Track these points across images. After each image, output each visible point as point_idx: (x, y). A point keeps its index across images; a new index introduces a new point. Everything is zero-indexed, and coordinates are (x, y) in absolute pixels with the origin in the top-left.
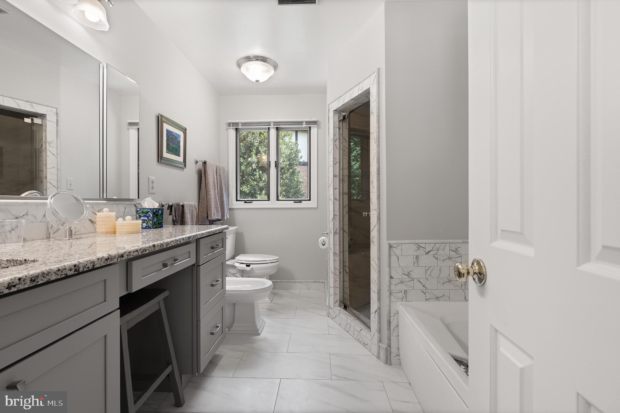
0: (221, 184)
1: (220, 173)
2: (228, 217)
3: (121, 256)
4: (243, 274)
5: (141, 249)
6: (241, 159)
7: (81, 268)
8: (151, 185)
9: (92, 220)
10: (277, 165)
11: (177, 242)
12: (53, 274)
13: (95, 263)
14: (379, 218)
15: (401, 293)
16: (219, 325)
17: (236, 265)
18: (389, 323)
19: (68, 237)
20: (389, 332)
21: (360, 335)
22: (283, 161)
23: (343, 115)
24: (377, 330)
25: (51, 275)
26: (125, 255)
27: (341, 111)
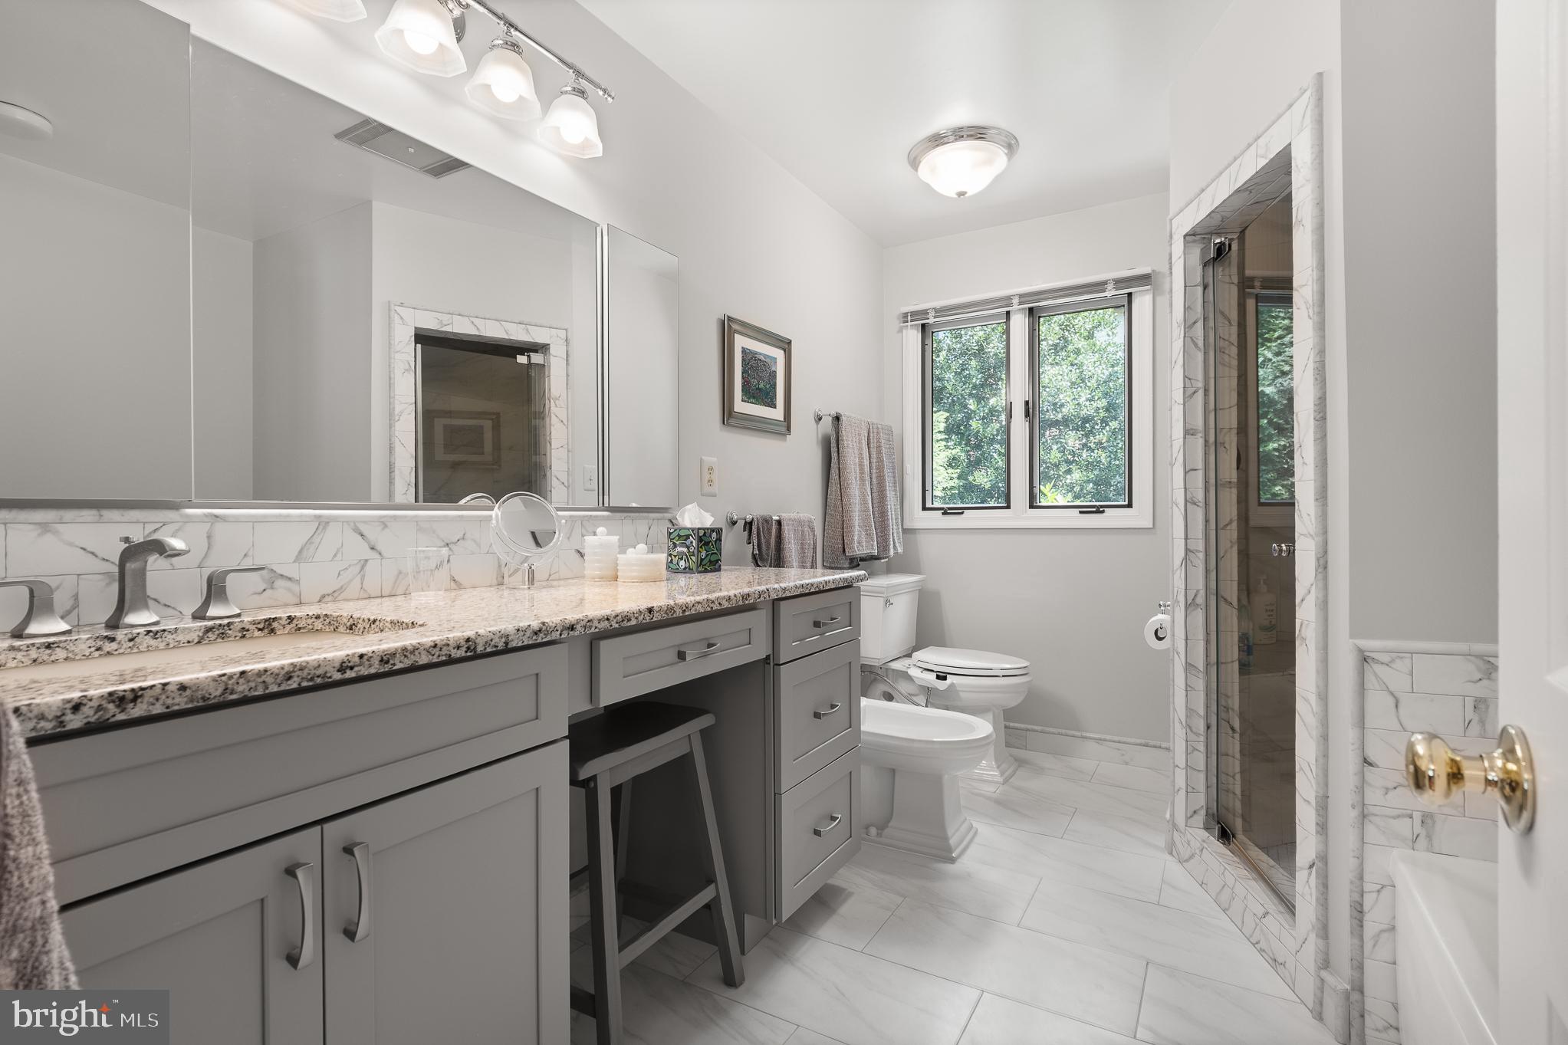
0: (880, 469)
1: (879, 442)
2: (900, 550)
3: (569, 628)
4: (931, 697)
5: (617, 616)
6: (971, 401)
7: (481, 645)
8: (707, 477)
9: (581, 551)
10: (1031, 410)
11: (712, 605)
12: (424, 653)
13: (510, 638)
14: (1322, 562)
15: (1409, 820)
16: (836, 816)
17: (914, 672)
18: (1356, 914)
19: (527, 583)
20: (1356, 941)
21: (1262, 930)
22: (1087, 400)
23: (1215, 245)
24: (1313, 927)
25: (419, 653)
26: (578, 627)
27: (1211, 234)
